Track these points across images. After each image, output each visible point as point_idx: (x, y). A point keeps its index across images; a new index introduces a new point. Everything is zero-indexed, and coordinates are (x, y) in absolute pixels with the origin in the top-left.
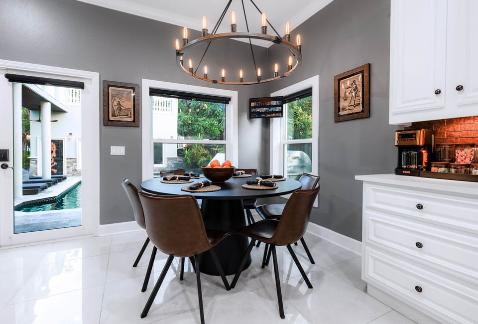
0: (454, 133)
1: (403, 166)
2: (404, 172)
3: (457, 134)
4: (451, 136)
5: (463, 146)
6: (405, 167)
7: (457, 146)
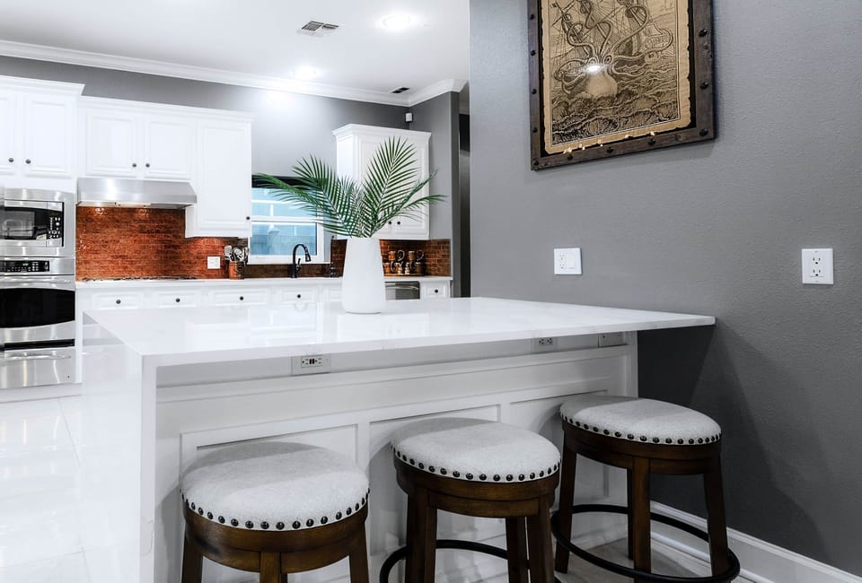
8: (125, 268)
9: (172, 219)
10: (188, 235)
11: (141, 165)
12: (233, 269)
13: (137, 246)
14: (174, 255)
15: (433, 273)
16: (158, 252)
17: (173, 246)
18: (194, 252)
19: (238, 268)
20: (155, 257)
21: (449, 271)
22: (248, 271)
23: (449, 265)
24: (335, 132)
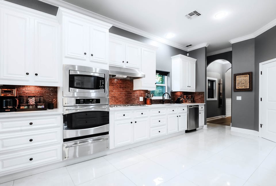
0: (25, 91)
1: (3, 107)
2: (6, 110)
3: (27, 92)
4: (24, 92)
5: (31, 97)
6: (5, 107)
7: (29, 97)
8: (115, 101)
9: (130, 83)
10: (134, 89)
11: (125, 62)
12: (148, 101)
13: (119, 93)
14: (130, 96)
15: (197, 102)
16: (125, 95)
17: (130, 93)
18: (136, 95)
19: (150, 101)
20: (124, 97)
21: (204, 101)
22: (153, 102)
23: (204, 100)
24: (172, 57)
